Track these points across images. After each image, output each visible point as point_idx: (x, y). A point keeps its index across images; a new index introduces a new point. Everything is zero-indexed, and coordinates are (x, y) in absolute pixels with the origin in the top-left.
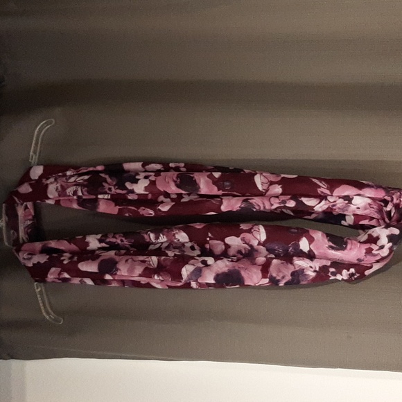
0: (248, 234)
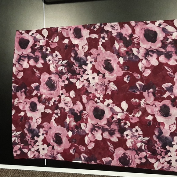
0: (92, 140)
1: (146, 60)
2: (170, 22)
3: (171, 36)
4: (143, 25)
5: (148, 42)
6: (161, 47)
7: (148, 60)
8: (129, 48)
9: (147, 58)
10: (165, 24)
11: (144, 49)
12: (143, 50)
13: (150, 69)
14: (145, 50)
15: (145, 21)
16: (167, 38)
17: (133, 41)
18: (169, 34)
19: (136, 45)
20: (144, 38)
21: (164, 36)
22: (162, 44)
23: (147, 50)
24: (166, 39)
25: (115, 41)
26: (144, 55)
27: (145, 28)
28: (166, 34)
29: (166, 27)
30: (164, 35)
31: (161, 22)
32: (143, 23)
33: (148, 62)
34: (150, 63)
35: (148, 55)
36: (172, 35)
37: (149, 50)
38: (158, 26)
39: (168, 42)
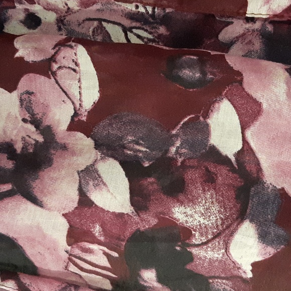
1: (46, 122)
7: (32, 123)
8: (157, 216)
13: (21, 59)
17: (115, 255)
19: (97, 230)
25: (250, 275)
33: (37, 110)
34: (21, 101)
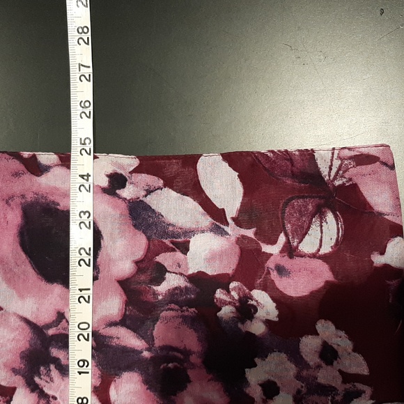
2: (175, 168)
3: (179, 255)
4: (16, 174)
5: (43, 284)
6: (124, 322)
9: (37, 379)
10: (146, 179)
11: (23, 324)
12: (13, 330)
14: (27, 330)
15: (26, 154)
16: (159, 264)
18: (167, 242)
20: (23, 256)
21: (140, 254)
22: (127, 303)
23: (36, 329)
24: (149, 269)
26: (18, 364)
27: (23, 196)
28: (149, 239)
29: (152, 201)
30: (139, 244)
31: (121, 167)
32: (16, 165)
35: (47, 365)
36: (184, 248)
37: (51, 332)
38: (104, 190)
39: (162, 288)
